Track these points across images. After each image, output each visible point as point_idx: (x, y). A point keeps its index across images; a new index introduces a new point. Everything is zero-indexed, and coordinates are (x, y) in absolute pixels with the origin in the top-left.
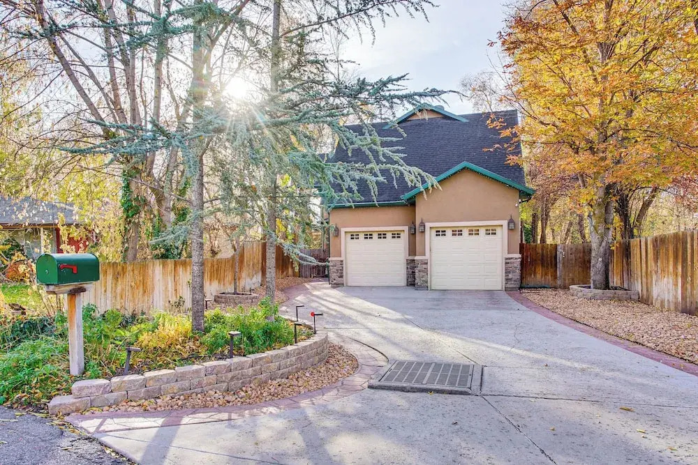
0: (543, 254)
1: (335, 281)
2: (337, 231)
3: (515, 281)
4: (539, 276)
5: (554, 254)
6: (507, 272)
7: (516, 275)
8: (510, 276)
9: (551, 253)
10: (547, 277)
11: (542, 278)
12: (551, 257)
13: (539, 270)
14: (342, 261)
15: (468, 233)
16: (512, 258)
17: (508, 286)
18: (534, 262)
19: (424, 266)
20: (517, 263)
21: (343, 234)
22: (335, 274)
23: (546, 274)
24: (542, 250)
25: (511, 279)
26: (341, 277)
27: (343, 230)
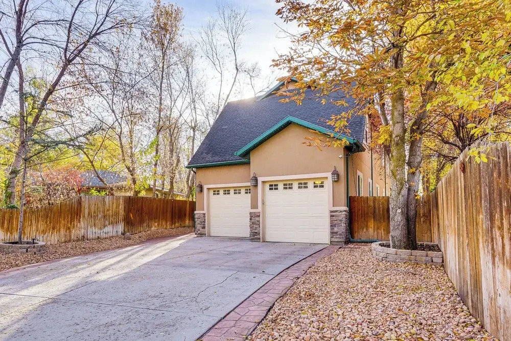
0: (375, 208)
1: (199, 232)
2: (201, 188)
3: (340, 234)
4: (371, 230)
5: (386, 207)
6: (332, 226)
7: (342, 228)
8: (336, 229)
9: (383, 207)
10: (380, 231)
11: (374, 231)
12: (383, 210)
13: (371, 224)
14: (204, 214)
15: (297, 186)
16: (336, 211)
17: (333, 239)
18: (365, 216)
19: (257, 219)
20: (343, 216)
21: (205, 190)
22: (199, 226)
23: (378, 228)
24: (374, 202)
25: (336, 233)
26: (204, 228)
27: (205, 187)
